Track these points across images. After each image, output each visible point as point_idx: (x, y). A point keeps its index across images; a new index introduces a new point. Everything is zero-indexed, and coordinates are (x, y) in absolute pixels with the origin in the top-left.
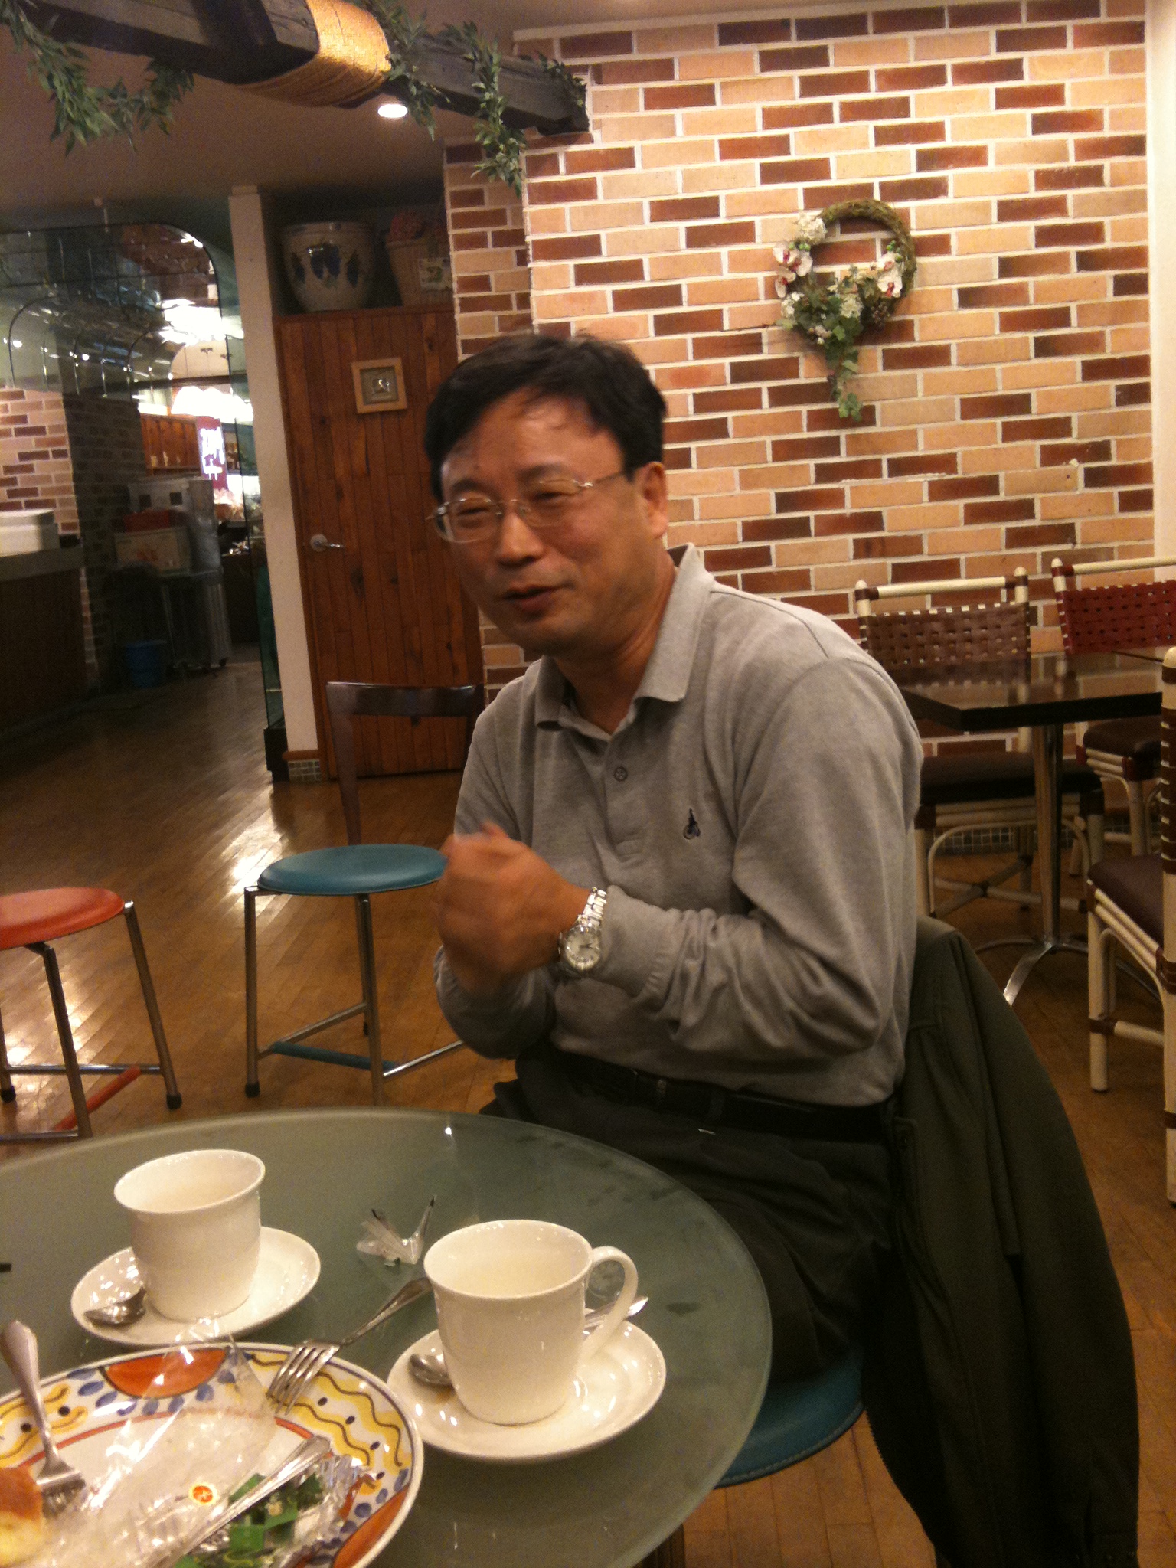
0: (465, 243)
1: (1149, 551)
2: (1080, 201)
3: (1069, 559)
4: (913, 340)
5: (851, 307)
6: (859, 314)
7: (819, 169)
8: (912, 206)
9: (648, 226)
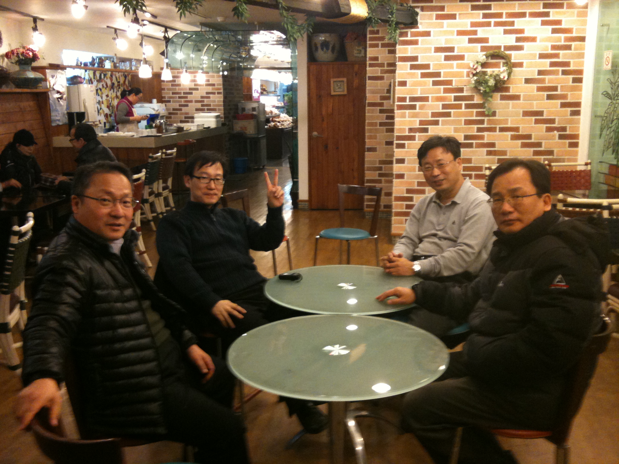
0: (372, 46)
1: (576, 160)
2: (564, 55)
3: (550, 161)
4: (509, 92)
5: (492, 82)
6: (494, 85)
7: (485, 40)
8: (513, 53)
9: (433, 54)
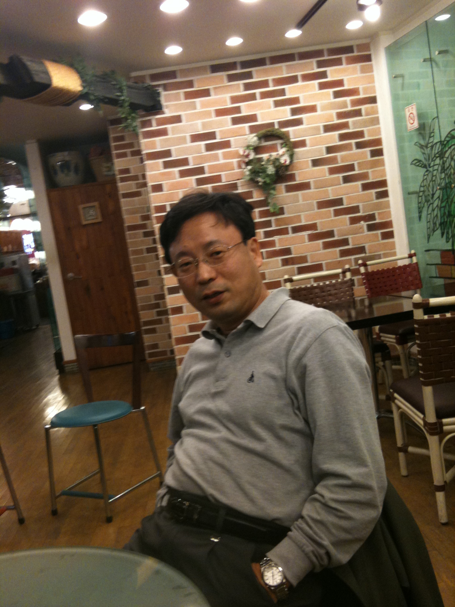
0: (120, 156)
1: (394, 254)
2: (354, 123)
3: (365, 259)
4: (295, 180)
5: (271, 170)
6: (274, 172)
7: (253, 118)
8: (290, 129)
9: (189, 144)
